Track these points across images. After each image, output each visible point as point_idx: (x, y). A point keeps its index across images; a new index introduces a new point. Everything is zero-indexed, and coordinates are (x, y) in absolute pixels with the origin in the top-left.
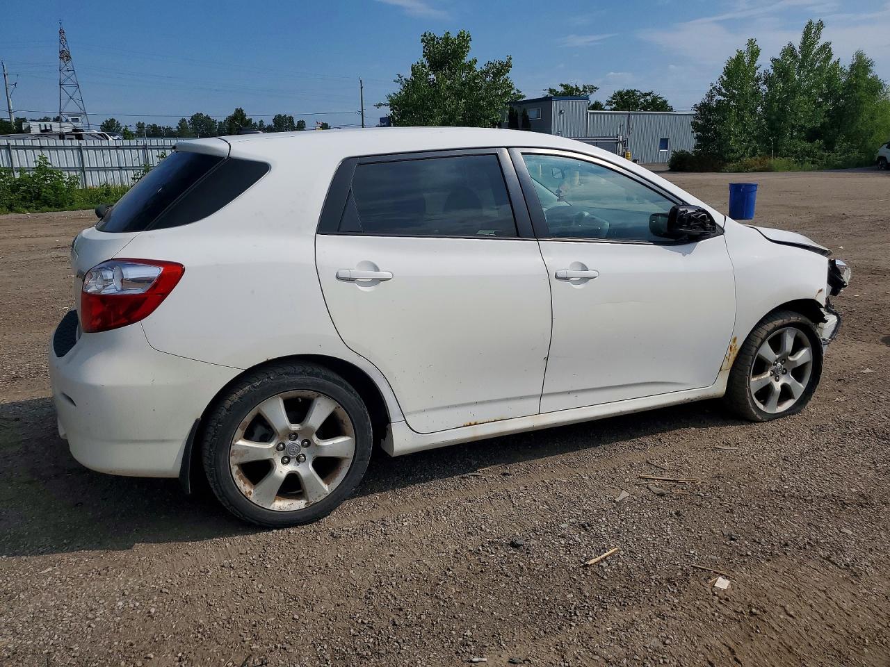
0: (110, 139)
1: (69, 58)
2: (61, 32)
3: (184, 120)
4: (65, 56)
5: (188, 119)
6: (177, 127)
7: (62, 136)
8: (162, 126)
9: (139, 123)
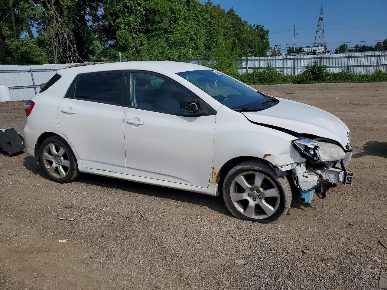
0: (327, 54)
1: (322, 20)
2: (322, 9)
3: (379, 42)
4: (321, 19)
5: (382, 41)
6: (375, 46)
7: (308, 54)
8: (367, 46)
9: (356, 45)
